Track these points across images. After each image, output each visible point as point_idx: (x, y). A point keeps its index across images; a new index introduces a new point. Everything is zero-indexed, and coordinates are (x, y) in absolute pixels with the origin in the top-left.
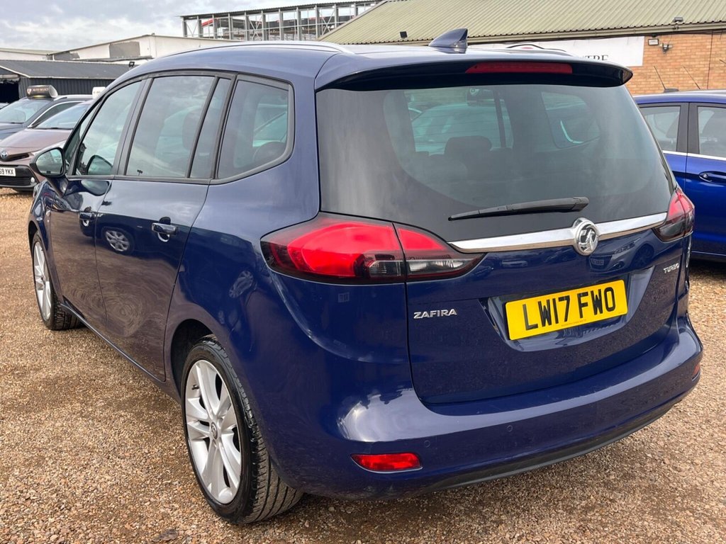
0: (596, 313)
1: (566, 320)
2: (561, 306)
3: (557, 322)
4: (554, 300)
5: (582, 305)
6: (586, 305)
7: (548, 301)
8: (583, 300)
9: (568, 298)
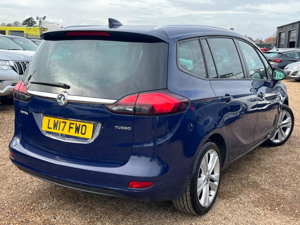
0: (76, 133)
1: (63, 131)
2: (62, 125)
3: (59, 130)
4: (60, 121)
5: (70, 128)
6: (72, 128)
7: (58, 121)
8: (72, 126)
9: (65, 123)
